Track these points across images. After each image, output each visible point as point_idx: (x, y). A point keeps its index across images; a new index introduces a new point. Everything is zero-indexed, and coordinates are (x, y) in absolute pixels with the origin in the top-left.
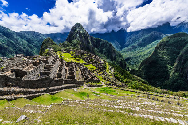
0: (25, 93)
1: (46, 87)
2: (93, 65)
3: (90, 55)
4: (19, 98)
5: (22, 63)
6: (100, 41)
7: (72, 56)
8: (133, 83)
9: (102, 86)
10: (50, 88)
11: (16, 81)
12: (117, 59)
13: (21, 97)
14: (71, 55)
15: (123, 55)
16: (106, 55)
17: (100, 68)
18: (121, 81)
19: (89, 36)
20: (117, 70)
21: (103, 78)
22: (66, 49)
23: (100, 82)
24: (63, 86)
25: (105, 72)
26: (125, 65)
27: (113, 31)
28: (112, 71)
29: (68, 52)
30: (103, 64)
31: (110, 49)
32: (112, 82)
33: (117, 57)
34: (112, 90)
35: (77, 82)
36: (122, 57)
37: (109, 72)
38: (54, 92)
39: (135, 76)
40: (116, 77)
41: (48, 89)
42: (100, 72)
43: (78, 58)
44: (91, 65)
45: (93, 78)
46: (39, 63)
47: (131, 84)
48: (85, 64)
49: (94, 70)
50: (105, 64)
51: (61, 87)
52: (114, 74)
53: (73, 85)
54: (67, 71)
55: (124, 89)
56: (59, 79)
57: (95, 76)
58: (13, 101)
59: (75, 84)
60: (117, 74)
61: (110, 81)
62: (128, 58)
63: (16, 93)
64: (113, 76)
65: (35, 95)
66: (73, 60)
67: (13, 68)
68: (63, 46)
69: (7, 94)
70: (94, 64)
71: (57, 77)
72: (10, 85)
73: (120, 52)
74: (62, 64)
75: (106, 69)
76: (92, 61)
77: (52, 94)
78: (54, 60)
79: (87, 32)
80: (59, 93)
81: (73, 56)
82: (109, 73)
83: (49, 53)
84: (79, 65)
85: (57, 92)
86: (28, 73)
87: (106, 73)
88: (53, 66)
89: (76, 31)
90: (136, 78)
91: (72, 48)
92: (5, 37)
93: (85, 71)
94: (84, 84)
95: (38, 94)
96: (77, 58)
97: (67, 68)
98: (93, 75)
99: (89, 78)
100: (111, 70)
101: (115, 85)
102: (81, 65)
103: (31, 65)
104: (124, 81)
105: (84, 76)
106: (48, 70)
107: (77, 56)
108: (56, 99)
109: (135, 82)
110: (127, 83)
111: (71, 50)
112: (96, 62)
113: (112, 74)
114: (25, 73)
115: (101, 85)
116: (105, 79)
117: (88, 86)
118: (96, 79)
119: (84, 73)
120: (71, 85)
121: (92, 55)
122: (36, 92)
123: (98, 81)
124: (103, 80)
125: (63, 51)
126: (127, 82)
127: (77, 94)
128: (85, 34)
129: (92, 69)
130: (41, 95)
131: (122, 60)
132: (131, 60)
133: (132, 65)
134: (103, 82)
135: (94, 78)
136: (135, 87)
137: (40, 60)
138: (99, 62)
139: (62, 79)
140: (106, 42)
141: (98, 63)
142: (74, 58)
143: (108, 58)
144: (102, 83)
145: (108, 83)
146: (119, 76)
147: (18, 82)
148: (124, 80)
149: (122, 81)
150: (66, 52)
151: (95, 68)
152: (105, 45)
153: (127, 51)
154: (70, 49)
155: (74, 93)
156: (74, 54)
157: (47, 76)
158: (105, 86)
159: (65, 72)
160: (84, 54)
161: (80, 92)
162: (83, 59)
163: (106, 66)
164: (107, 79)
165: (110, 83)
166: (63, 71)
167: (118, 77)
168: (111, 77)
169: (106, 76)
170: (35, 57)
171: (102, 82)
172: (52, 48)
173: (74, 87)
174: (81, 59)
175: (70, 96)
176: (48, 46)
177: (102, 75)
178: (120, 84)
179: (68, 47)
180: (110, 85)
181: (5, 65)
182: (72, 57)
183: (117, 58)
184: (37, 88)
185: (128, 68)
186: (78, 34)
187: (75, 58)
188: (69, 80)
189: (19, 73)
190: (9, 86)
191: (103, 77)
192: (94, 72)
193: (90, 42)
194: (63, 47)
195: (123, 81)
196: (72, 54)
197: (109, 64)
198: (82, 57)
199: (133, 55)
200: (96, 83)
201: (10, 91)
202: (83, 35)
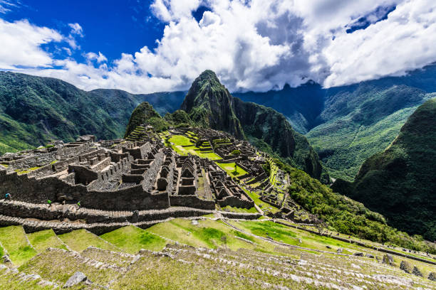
0: (89, 219)
1: (133, 210)
2: (239, 166)
3: (232, 141)
4: (76, 229)
5: (90, 155)
6: (256, 109)
7: (191, 141)
8: (342, 217)
9: (258, 217)
10: (141, 213)
11: (76, 191)
12: (297, 153)
13: (81, 228)
14: (189, 139)
15: (312, 143)
16: (269, 143)
17: (254, 173)
18: (307, 210)
19: (231, 99)
20: (298, 180)
21: (261, 199)
22: (178, 126)
23: (253, 206)
24: (167, 211)
25: (267, 183)
26: (320, 169)
27: (287, 86)
28: (284, 181)
29: (183, 134)
30: (263, 163)
31: (280, 127)
32: (285, 211)
33: (297, 147)
34: (284, 229)
35: (199, 204)
36: (311, 149)
37: (278, 184)
38: (148, 223)
39: (346, 198)
40: (294, 197)
41: (136, 214)
42: (253, 182)
43: (205, 146)
44: (234, 164)
45: (238, 195)
46: (123, 156)
47: (336, 219)
48: (219, 161)
49: (241, 178)
50: (268, 163)
51: (162, 211)
52: (291, 191)
53: (191, 209)
54: (180, 175)
55: (318, 231)
56: (161, 193)
57: (242, 192)
58: (64, 235)
59: (195, 208)
60: (298, 190)
61: (279, 207)
62: (325, 151)
63: (73, 218)
64: (287, 195)
65: (109, 225)
66: (192, 151)
67: (72, 164)
68: (174, 120)
69: (56, 219)
70: (241, 163)
71: (156, 188)
72: (64, 199)
73: (306, 136)
74: (170, 159)
75: (269, 175)
76: (237, 155)
77: (144, 227)
78: (153, 151)
79: (227, 90)
80: (158, 225)
81: (193, 142)
82: (276, 186)
83: (143, 134)
84: (205, 163)
85: (155, 224)
86: (99, 176)
87: (270, 185)
88: (149, 162)
89: (203, 88)
90: (350, 203)
91: (192, 124)
92: (65, 102)
93: (218, 178)
94: (214, 209)
95: (114, 224)
96: (201, 147)
97: (180, 170)
98: (237, 189)
99: (227, 195)
100: (281, 178)
101: (291, 217)
102: (211, 163)
103: (106, 159)
104: (315, 210)
105: (217, 191)
106: (138, 172)
107: (202, 142)
108: (151, 240)
109: (348, 215)
110: (323, 216)
111: (189, 130)
112: (245, 159)
113: (285, 189)
114: (94, 176)
115: (256, 214)
116: (266, 201)
117: (224, 215)
118: (244, 198)
119: (215, 182)
120: (186, 209)
121: (236, 141)
122: (110, 220)
123: (249, 205)
124: (262, 203)
125: (172, 131)
126: (324, 213)
127: (197, 233)
128: (221, 93)
129: (235, 173)
130: (119, 227)
131: (312, 155)
132: (334, 157)
133: (338, 169)
134: (262, 208)
135: (240, 196)
136: (346, 228)
137: (124, 150)
138: (252, 159)
139: (167, 194)
140: (270, 111)
141: (250, 161)
142: (194, 148)
143: (274, 149)
144: (258, 211)
145: (274, 210)
146: (302, 196)
147: (78, 193)
148: (316, 208)
149: (311, 208)
150: (178, 134)
151: (242, 172)
152: (268, 118)
153: (323, 134)
154: (187, 126)
155: (191, 230)
156: (196, 138)
157: (135, 185)
158: (266, 219)
159: (175, 178)
160: (218, 138)
161: (204, 228)
162: (216, 151)
163: (269, 168)
164: (272, 201)
165: (279, 211)
166: (170, 175)
167: (300, 199)
168: (281, 197)
169: (270, 192)
170: (116, 143)
171: (260, 207)
172: (151, 124)
173: (192, 214)
174: (211, 149)
175: (183, 236)
176: (143, 120)
177: (259, 191)
178: (306, 216)
179: (184, 122)
180: (278, 216)
181: (59, 158)
182: (191, 144)
183: (297, 150)
184: (114, 209)
185: (328, 175)
186: (207, 94)
187: (197, 146)
188: (182, 198)
189: (83, 176)
190: (61, 202)
191: (261, 194)
192: (239, 182)
193: (233, 113)
194: (173, 123)
195: (313, 210)
196: (192, 138)
197: (278, 165)
198: (213, 146)
199: (339, 143)
200: (243, 208)
201: (61, 213)
202: (217, 95)
